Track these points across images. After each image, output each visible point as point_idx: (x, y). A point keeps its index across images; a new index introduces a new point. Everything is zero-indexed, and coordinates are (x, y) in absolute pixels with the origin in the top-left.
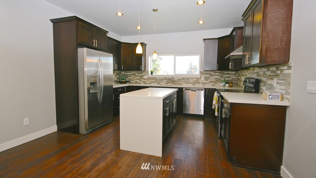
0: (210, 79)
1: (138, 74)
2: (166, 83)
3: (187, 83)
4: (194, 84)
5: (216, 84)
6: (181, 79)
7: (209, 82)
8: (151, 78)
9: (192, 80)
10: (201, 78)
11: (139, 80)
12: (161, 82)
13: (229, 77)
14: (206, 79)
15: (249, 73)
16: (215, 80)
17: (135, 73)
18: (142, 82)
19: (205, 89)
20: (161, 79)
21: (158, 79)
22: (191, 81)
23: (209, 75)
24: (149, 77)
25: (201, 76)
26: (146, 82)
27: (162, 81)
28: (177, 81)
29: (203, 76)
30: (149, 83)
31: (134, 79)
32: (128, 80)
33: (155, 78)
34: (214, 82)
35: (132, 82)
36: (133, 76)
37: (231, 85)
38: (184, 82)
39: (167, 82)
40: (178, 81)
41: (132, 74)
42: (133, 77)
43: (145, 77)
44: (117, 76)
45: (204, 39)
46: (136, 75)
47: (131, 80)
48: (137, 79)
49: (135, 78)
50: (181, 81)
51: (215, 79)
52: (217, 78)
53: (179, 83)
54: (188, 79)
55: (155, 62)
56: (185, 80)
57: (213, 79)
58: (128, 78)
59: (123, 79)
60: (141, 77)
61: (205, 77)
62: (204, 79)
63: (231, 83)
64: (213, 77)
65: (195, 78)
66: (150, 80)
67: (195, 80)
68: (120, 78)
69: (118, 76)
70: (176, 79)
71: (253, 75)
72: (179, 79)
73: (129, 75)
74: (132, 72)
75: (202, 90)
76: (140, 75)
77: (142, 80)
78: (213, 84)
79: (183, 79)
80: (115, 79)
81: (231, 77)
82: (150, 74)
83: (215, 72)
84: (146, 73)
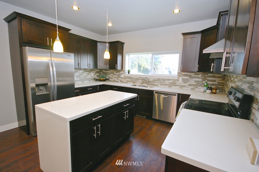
0: (189, 81)
1: (116, 72)
2: (141, 84)
3: (162, 85)
4: (170, 87)
5: (197, 88)
6: (156, 80)
7: (188, 85)
8: (127, 77)
9: (169, 81)
10: (178, 80)
11: (117, 79)
12: (136, 82)
13: (215, 81)
14: (185, 81)
15: (238, 80)
16: (195, 83)
17: (114, 72)
18: (119, 80)
19: (179, 94)
20: (136, 79)
21: (134, 79)
22: (167, 82)
23: (188, 77)
24: (125, 76)
25: (178, 78)
26: (122, 81)
27: (138, 81)
28: (152, 82)
29: (180, 77)
30: (126, 82)
31: (112, 77)
32: (107, 78)
33: (131, 77)
34: (194, 85)
35: (111, 80)
36: (112, 74)
37: (214, 91)
38: (160, 83)
39: (142, 82)
40: (154, 82)
41: (111, 72)
42: (112, 76)
43: (122, 76)
44: (96, 74)
45: (184, 34)
46: (115, 73)
47: (110, 78)
48: (115, 77)
49: (114, 76)
50: (156, 82)
51: (195, 81)
52: (198, 81)
53: (155, 84)
54: (164, 80)
55: (158, 60)
56: (160, 81)
57: (192, 81)
58: (108, 76)
59: (103, 77)
60: (119, 76)
61: (184, 79)
62: (182, 81)
63: (215, 89)
64: (194, 79)
65: (172, 80)
66: (126, 80)
67: (171, 81)
68: (101, 75)
69: (98, 74)
70: (151, 80)
71: (243, 85)
72: (154, 80)
73: (109, 73)
74: (111, 71)
75: (175, 95)
76: (118, 73)
77: (120, 79)
78: (192, 87)
79: (159, 80)
80: (94, 77)
81: (217, 81)
82: (127, 73)
83: (196, 74)
84: (123, 72)
